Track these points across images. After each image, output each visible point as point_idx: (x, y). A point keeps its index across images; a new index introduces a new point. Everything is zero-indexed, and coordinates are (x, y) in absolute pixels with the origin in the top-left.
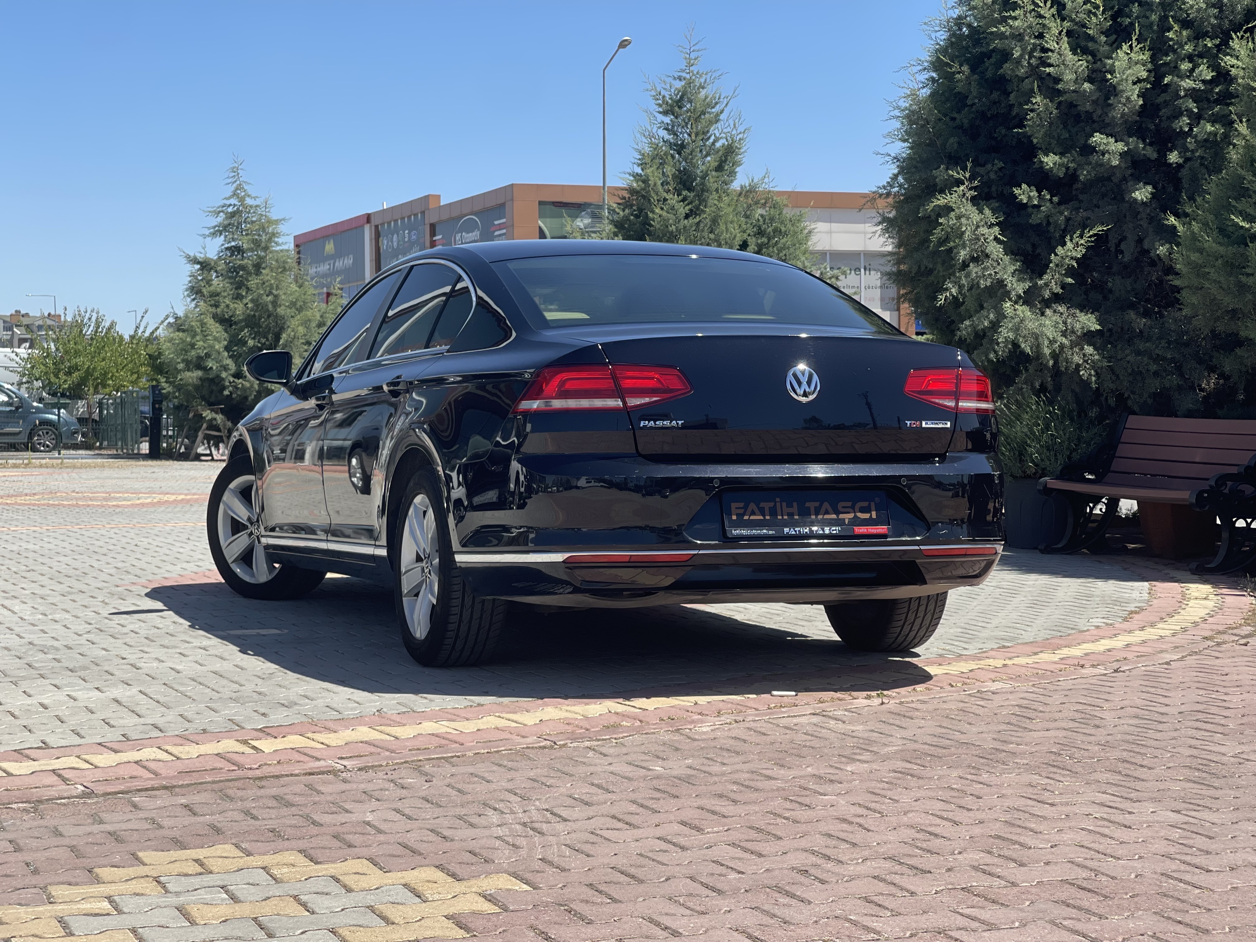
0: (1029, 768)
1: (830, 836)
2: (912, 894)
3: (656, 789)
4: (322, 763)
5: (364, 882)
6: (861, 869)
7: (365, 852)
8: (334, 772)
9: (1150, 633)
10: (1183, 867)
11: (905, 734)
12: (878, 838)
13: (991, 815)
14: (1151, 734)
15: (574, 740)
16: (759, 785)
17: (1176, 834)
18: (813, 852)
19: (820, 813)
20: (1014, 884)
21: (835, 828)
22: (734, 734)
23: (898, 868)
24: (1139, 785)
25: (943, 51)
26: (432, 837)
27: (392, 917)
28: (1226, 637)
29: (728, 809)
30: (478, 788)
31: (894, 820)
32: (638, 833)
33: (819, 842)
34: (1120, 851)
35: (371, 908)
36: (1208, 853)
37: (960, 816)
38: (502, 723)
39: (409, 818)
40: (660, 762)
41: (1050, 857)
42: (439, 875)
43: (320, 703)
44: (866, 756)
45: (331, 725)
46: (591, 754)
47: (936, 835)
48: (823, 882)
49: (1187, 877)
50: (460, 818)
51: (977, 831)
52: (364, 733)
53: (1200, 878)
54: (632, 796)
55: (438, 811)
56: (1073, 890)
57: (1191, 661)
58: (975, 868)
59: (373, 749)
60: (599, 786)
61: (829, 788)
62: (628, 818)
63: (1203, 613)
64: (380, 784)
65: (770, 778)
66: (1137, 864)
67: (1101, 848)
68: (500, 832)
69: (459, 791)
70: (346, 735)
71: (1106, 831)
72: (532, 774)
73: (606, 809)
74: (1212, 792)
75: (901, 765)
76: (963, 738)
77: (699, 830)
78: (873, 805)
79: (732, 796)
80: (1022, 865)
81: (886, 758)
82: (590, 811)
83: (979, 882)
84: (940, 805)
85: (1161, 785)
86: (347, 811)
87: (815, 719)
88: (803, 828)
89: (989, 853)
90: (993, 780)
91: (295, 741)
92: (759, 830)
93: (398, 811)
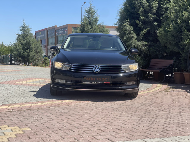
0: (120, 111)
1: (83, 121)
2: (91, 130)
3: (60, 114)
4: (9, 110)
5: (5, 129)
6: (85, 126)
7: (8, 124)
8: (10, 112)
9: (149, 91)
10: (136, 126)
11: (104, 106)
12: (91, 122)
13: (110, 118)
14: (142, 106)
15: (51, 107)
16: (77, 114)
17: (137, 121)
18: (79, 124)
19: (84, 118)
20: (108, 129)
21: (84, 120)
22: (77, 106)
23: (91, 126)
24: (136, 114)
25: (126, 3)
26: (20, 122)
27: (6, 134)
28: (160, 92)
29: (70, 117)
30: (32, 114)
31: (94, 119)
32: (54, 121)
33: (81, 123)
34: (127, 124)
35: (3, 133)
36: (141, 124)
37: (105, 118)
38: (41, 104)
39: (18, 119)
40: (63, 110)
41: (116, 125)
42: (18, 127)
43: (13, 101)
44: (96, 109)
45: (13, 104)
46: (53, 109)
47: (100, 121)
48: (78, 129)
49: (136, 128)
50: (27, 119)
51: (107, 121)
52: (18, 106)
53: (138, 128)
54: (56, 115)
55: (24, 118)
56: (117, 130)
57: (153, 95)
58: (103, 126)
59: (18, 108)
60: (51, 114)
61: (87, 114)
62: (53, 119)
63: (158, 89)
64: (17, 113)
65: (79, 113)
66: (129, 126)
67: (124, 123)
68: (32, 121)
69: (29, 115)
70: (15, 106)
71: (126, 121)
72: (42, 112)
73: (50, 117)
74: (147, 115)
75: (100, 111)
76: (112, 107)
77: (63, 120)
78: (92, 117)
79: (71, 115)
80: (111, 126)
81: (99, 110)
82: (48, 118)
83: (103, 128)
84: (103, 117)
85: (139, 114)
86: (9, 118)
87: (91, 104)
88: (80, 120)
89: (107, 124)
90: (114, 113)
91: (6, 107)
92: (73, 121)
93: (17, 118)
